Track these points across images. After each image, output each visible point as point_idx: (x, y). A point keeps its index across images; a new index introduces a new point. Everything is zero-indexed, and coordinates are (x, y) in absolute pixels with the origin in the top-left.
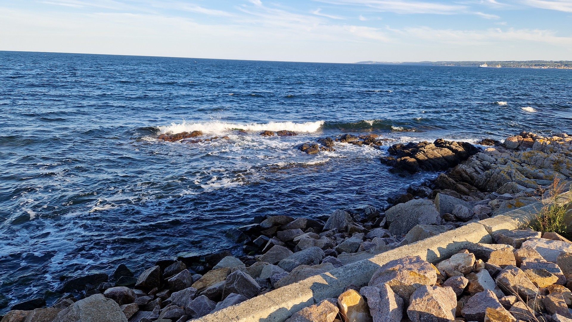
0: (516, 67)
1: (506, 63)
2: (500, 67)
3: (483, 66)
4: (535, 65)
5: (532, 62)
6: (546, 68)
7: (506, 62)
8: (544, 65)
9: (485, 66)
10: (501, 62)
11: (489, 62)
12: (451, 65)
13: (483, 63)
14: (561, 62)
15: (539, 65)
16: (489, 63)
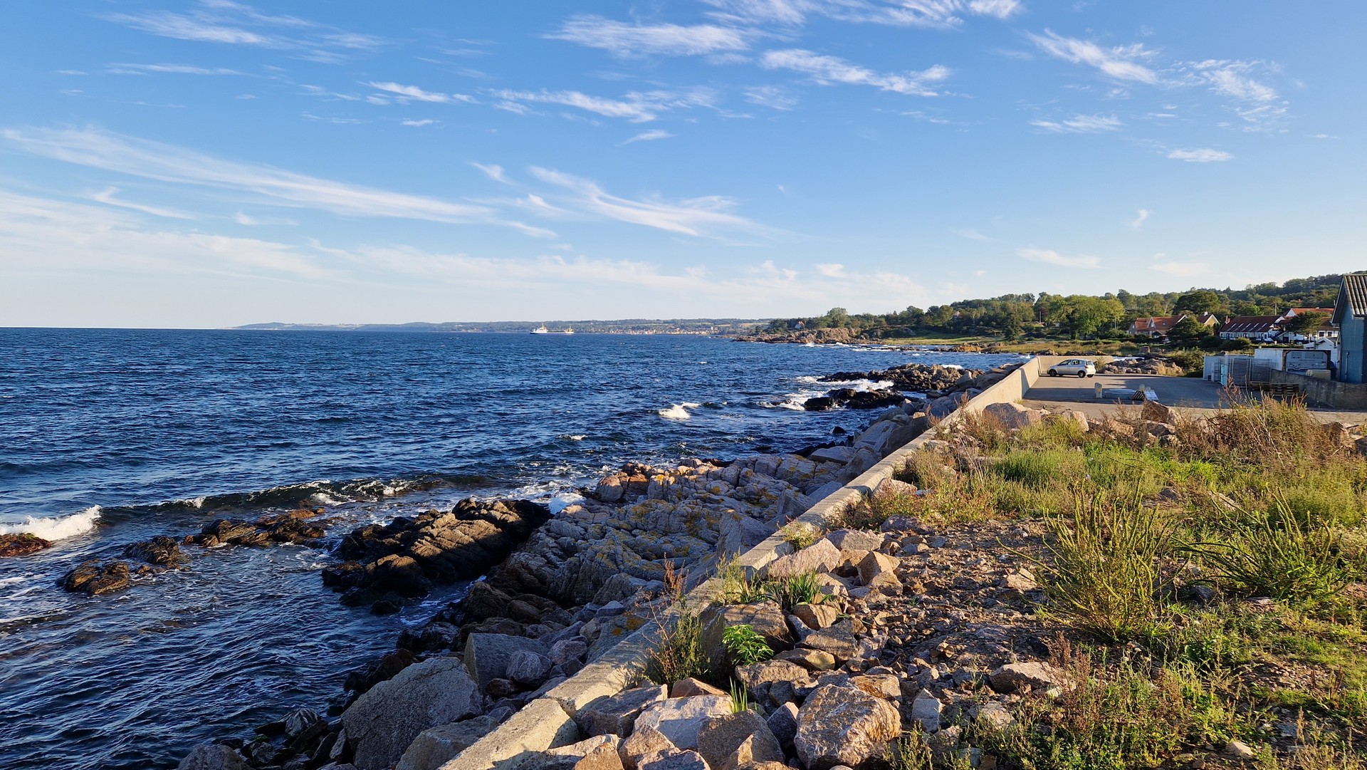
0: (600, 331)
1: (582, 325)
2: (570, 332)
3: (538, 331)
4: (633, 329)
5: (625, 322)
6: (651, 333)
7: (582, 322)
8: (647, 328)
9: (543, 331)
10: (571, 322)
11: (550, 323)
12: (475, 331)
13: (538, 325)
14: (674, 322)
15: (638, 328)
16: (550, 325)
